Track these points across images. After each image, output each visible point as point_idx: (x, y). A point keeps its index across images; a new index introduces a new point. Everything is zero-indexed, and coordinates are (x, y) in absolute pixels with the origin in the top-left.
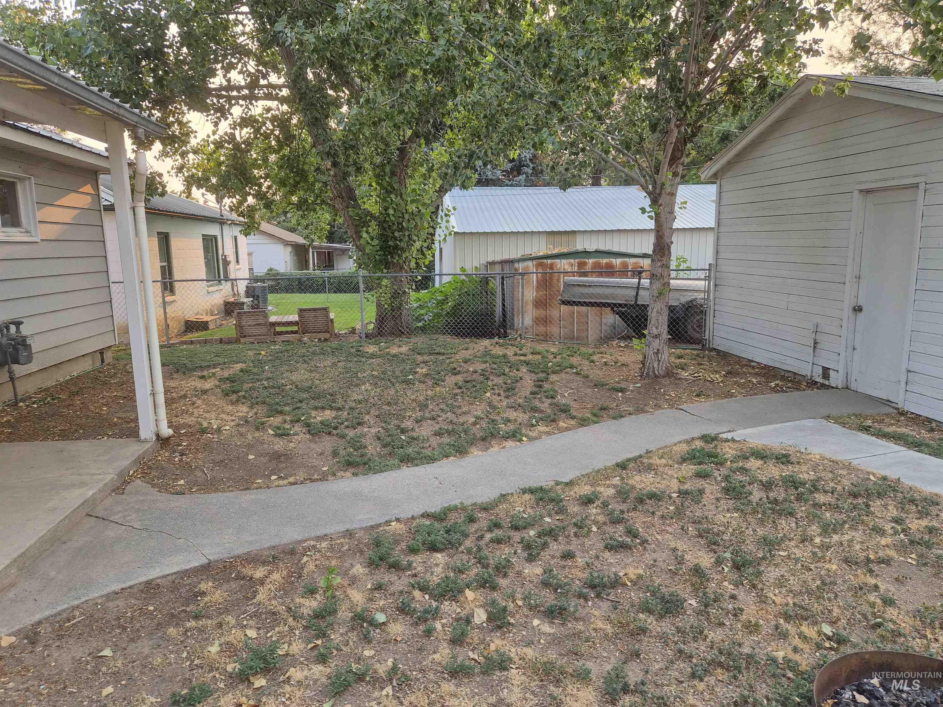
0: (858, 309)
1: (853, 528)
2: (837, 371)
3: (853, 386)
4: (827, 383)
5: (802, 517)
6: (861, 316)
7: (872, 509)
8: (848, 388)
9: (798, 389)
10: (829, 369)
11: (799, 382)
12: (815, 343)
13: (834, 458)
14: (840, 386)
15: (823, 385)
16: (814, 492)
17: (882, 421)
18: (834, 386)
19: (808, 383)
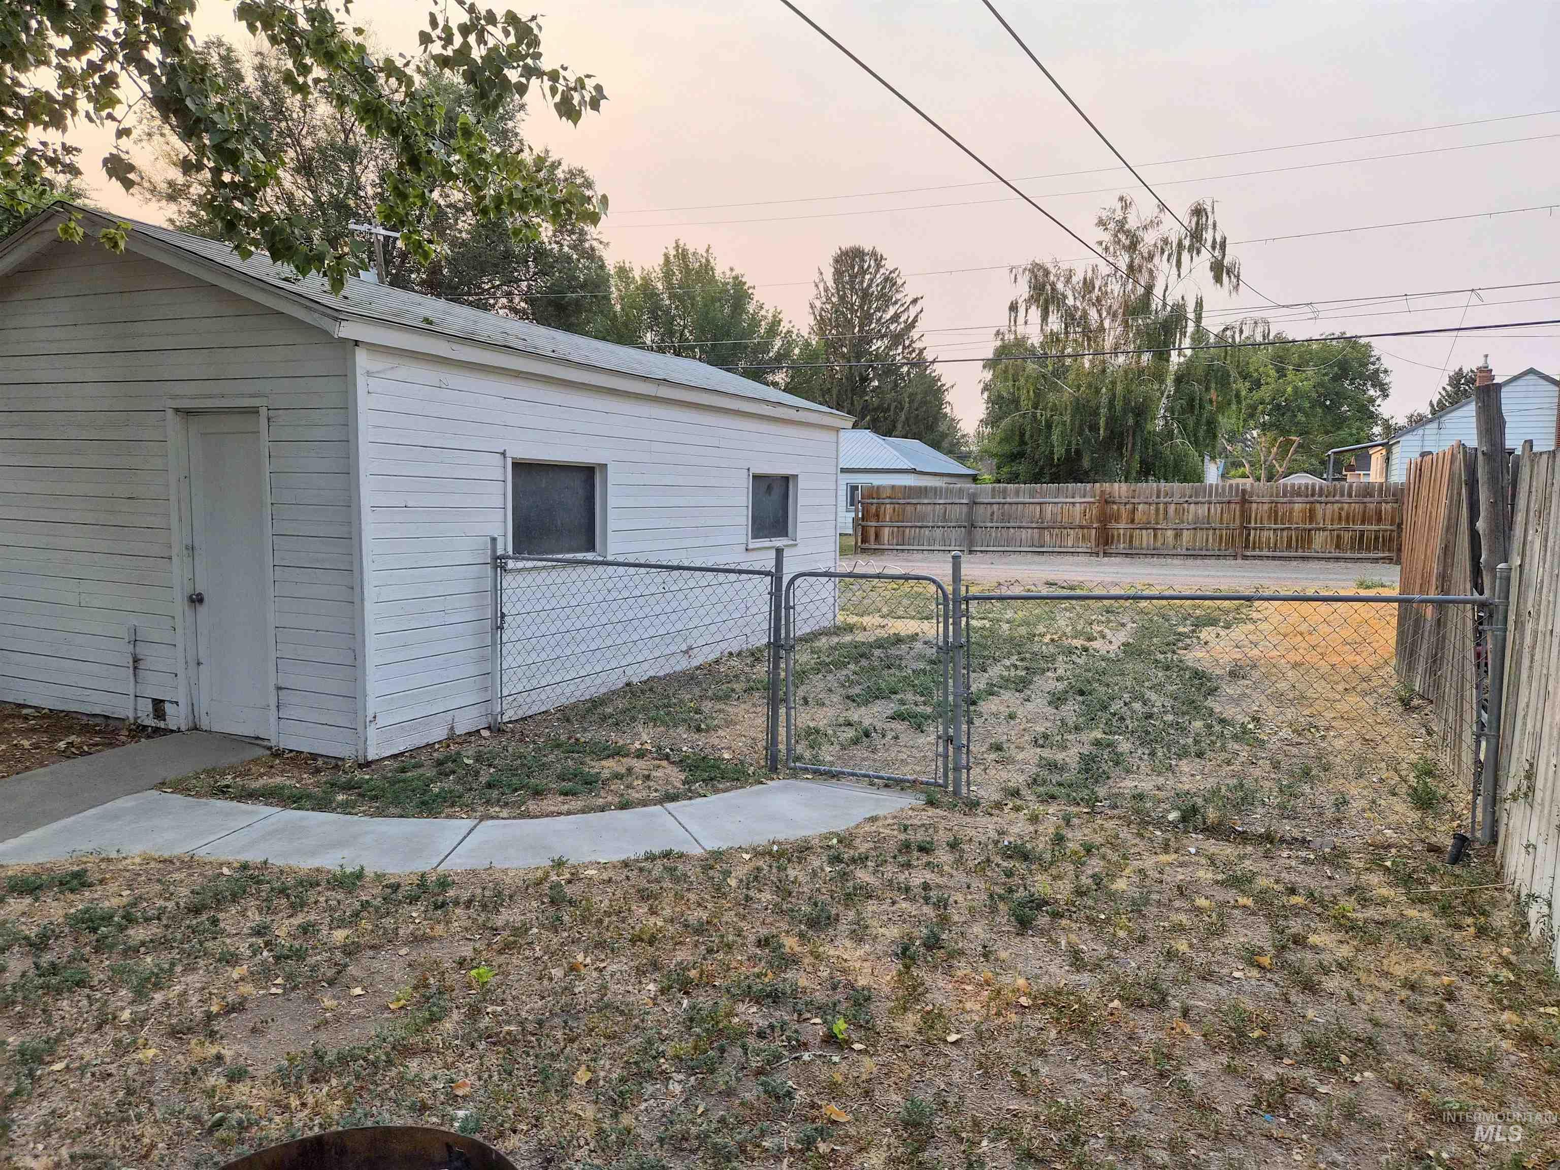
0: (197, 600)
1: (190, 969)
2: (177, 703)
3: (205, 724)
4: (162, 725)
5: (100, 981)
6: (202, 610)
7: (222, 925)
8: (196, 729)
9: (111, 745)
10: (163, 701)
11: (115, 732)
12: (136, 660)
13: (166, 855)
14: (183, 728)
15: (157, 731)
16: (126, 928)
17: (247, 773)
18: (175, 728)
19: (130, 730)
